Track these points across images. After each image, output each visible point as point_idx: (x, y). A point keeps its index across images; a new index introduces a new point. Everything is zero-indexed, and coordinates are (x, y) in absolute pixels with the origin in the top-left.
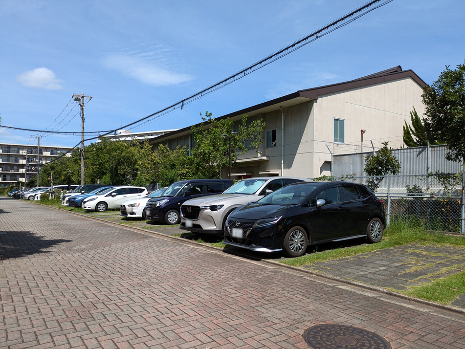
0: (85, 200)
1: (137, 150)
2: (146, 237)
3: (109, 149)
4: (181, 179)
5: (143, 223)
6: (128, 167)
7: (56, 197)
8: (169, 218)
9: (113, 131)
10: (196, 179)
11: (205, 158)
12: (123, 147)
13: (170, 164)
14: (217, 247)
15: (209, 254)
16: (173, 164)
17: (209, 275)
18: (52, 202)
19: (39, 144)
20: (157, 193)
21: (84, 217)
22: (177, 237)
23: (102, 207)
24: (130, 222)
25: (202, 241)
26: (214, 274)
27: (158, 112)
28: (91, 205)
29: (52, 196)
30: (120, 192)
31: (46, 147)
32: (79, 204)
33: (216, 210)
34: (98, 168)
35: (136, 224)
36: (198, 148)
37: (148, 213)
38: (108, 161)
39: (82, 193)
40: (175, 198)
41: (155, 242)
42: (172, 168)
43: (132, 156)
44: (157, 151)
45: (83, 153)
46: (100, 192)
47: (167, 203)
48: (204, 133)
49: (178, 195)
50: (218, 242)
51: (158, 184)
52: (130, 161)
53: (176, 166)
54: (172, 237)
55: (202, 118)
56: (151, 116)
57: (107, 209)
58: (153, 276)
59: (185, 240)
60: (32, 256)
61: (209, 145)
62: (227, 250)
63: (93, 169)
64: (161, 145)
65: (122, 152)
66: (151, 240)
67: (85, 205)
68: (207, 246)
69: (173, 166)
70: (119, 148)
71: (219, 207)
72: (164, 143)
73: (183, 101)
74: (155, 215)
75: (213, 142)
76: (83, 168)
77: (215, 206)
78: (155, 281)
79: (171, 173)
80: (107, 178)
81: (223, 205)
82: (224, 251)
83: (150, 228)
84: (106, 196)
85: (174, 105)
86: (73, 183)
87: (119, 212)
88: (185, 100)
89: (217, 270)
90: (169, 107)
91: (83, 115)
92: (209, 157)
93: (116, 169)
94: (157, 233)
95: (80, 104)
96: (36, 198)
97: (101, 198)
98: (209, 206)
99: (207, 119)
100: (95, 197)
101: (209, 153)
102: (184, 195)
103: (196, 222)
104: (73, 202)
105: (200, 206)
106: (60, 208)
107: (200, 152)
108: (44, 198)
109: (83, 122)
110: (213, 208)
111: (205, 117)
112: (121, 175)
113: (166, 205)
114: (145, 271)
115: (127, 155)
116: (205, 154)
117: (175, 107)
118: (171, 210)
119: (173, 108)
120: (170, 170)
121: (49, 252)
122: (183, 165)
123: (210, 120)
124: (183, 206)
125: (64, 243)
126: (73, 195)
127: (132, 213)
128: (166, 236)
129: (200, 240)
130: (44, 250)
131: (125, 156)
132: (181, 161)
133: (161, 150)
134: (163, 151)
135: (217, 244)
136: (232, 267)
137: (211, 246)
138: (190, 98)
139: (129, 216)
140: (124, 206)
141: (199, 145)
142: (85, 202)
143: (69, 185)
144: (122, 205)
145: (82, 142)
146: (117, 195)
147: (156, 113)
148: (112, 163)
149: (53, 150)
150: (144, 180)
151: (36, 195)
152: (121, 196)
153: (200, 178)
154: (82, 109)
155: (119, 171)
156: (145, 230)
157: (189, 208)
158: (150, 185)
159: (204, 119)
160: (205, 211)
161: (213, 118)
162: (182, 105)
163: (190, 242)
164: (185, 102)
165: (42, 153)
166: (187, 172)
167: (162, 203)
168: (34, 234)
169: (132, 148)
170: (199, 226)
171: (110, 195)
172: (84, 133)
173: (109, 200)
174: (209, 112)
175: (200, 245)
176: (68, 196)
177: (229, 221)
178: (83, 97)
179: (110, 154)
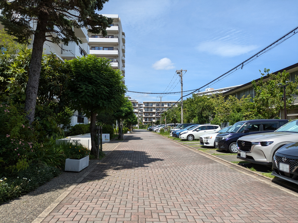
0: (181, 133)
1: (215, 100)
2: (212, 162)
3: (197, 101)
4: (246, 119)
5: (214, 151)
6: (209, 111)
7: (168, 131)
8: (232, 148)
9: (197, 90)
10: (257, 120)
11: (265, 103)
12: (206, 99)
13: (237, 109)
14: (267, 176)
15: (257, 182)
16: (239, 109)
17: (251, 204)
18: (166, 134)
19: (161, 101)
20: (225, 129)
21: (179, 144)
22: (235, 164)
23: (190, 138)
24: (205, 149)
25: (254, 170)
26: (256, 203)
27: (225, 74)
28: (184, 136)
29: (166, 130)
30: (202, 128)
31: (165, 102)
32: (178, 136)
33: (266, 145)
34: (191, 113)
35: (210, 151)
36: (258, 96)
37: (217, 144)
38: (196, 108)
39: (181, 129)
40: (237, 134)
41: (217, 166)
42: (238, 112)
43: (211, 105)
44: (228, 100)
45: (182, 104)
46: (190, 128)
47: (230, 137)
48: (264, 84)
49: (239, 132)
50: (269, 172)
51: (228, 123)
52: (210, 108)
53: (242, 110)
54: (232, 163)
55: (262, 74)
56: (221, 77)
57: (194, 139)
58: (203, 196)
59: (241, 167)
60: (137, 168)
61: (268, 93)
62: (276, 181)
63: (189, 114)
64: (231, 96)
65: (205, 102)
66: (214, 164)
67: (181, 136)
68: (258, 175)
69: (239, 110)
70: (203, 100)
71: (268, 143)
72: (232, 95)
73: (243, 63)
74: (222, 145)
75: (270, 91)
76: (182, 114)
77: (265, 142)
78: (202, 201)
79: (238, 115)
80: (196, 119)
81: (273, 142)
82: (273, 181)
83: (217, 155)
84: (193, 131)
85: (237, 67)
86: (177, 122)
87: (199, 142)
88: (244, 62)
89: (260, 199)
90: (233, 69)
91: (182, 81)
92: (267, 102)
93: (201, 113)
94: (221, 159)
95: (180, 76)
96: (158, 131)
97: (190, 132)
98: (260, 142)
99: (266, 74)
100: (186, 131)
101: (268, 99)
102: (244, 132)
103: (249, 154)
104: (175, 134)
105: (251, 141)
106: (169, 137)
107: (260, 99)
108: (162, 131)
109: (182, 86)
110: (264, 144)
111: (264, 73)
112: (205, 117)
113: (230, 139)
114: (199, 190)
115: (208, 104)
116: (264, 100)
117: (237, 68)
118: (233, 143)
119: (235, 69)
120: (237, 113)
121: (147, 166)
122: (248, 109)
123: (268, 74)
124: (238, 141)
125: (159, 161)
126: (176, 130)
127: (207, 143)
128: (227, 162)
129: (253, 168)
130: (145, 165)
131: (206, 105)
132: (245, 106)
133: (230, 99)
134: (232, 100)
135: (267, 174)
136: (276, 199)
137: (262, 175)
138: (248, 60)
139: (205, 145)
140: (202, 138)
141: (259, 94)
142: (181, 134)
143: (175, 124)
144: (200, 138)
145: (182, 98)
146: (200, 130)
147: (224, 74)
148: (199, 110)
149: (169, 103)
150: (219, 120)
151: (158, 129)
152: (203, 131)
153: (261, 118)
154: (181, 78)
155: (203, 114)
156: (213, 156)
157: (243, 143)
158: (223, 124)
159: (263, 75)
160: (257, 146)
161: (270, 73)
162: (242, 66)
163: (245, 170)
164: (244, 64)
165: (163, 106)
166: (250, 114)
167: (227, 137)
168: (146, 153)
169: (211, 100)
170: (251, 158)
171: (196, 130)
172: (182, 92)
173: (195, 133)
174: (267, 69)
175: (252, 173)
176: (173, 130)
177: (276, 156)
178: (182, 71)
179: (197, 104)
